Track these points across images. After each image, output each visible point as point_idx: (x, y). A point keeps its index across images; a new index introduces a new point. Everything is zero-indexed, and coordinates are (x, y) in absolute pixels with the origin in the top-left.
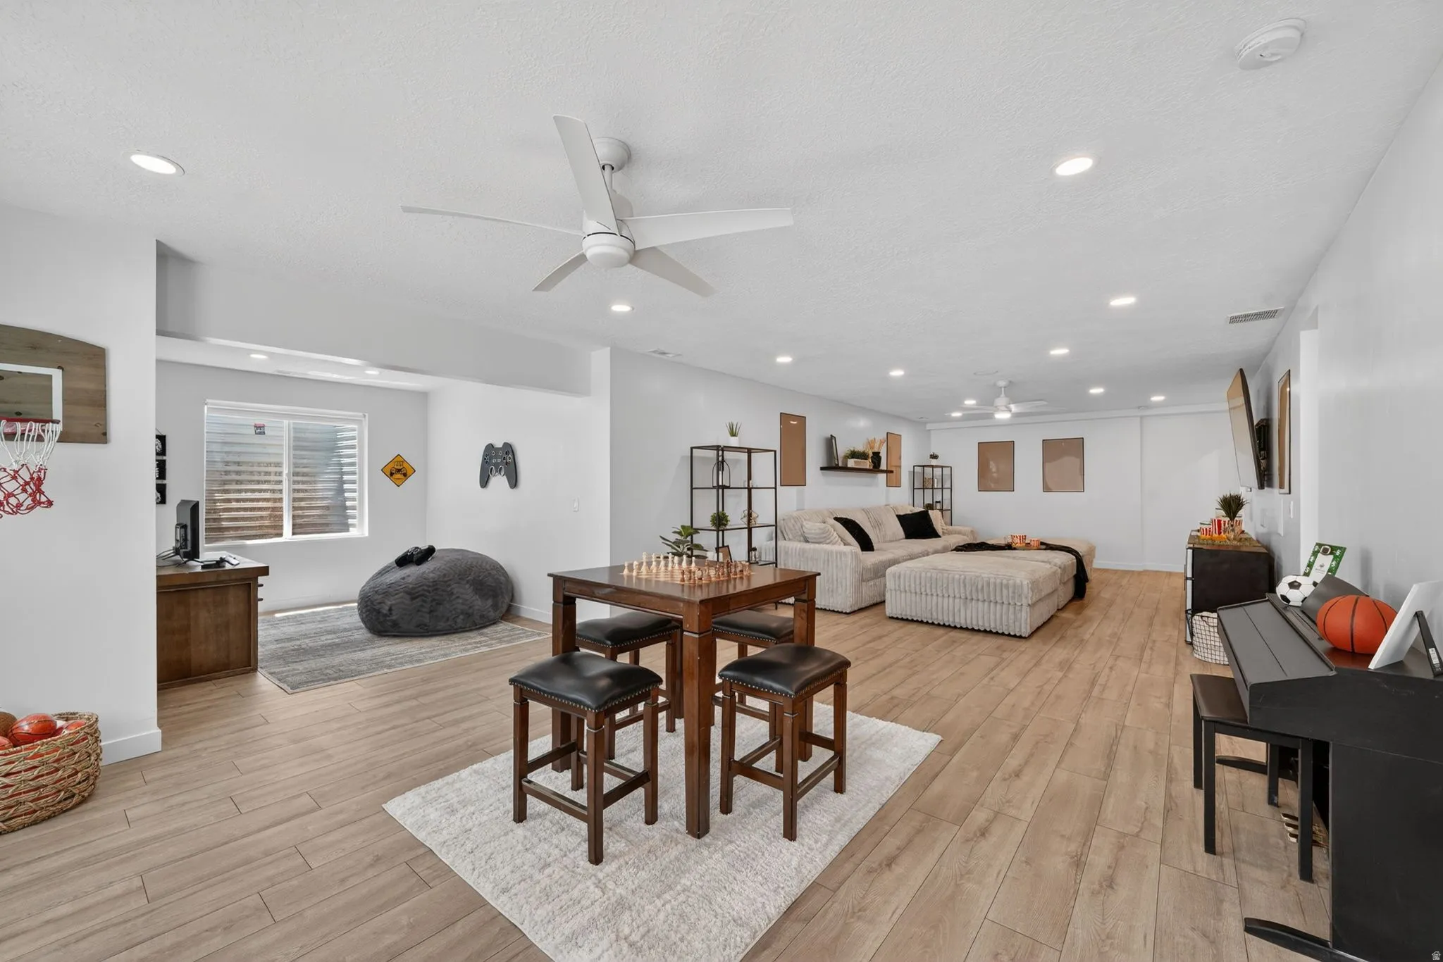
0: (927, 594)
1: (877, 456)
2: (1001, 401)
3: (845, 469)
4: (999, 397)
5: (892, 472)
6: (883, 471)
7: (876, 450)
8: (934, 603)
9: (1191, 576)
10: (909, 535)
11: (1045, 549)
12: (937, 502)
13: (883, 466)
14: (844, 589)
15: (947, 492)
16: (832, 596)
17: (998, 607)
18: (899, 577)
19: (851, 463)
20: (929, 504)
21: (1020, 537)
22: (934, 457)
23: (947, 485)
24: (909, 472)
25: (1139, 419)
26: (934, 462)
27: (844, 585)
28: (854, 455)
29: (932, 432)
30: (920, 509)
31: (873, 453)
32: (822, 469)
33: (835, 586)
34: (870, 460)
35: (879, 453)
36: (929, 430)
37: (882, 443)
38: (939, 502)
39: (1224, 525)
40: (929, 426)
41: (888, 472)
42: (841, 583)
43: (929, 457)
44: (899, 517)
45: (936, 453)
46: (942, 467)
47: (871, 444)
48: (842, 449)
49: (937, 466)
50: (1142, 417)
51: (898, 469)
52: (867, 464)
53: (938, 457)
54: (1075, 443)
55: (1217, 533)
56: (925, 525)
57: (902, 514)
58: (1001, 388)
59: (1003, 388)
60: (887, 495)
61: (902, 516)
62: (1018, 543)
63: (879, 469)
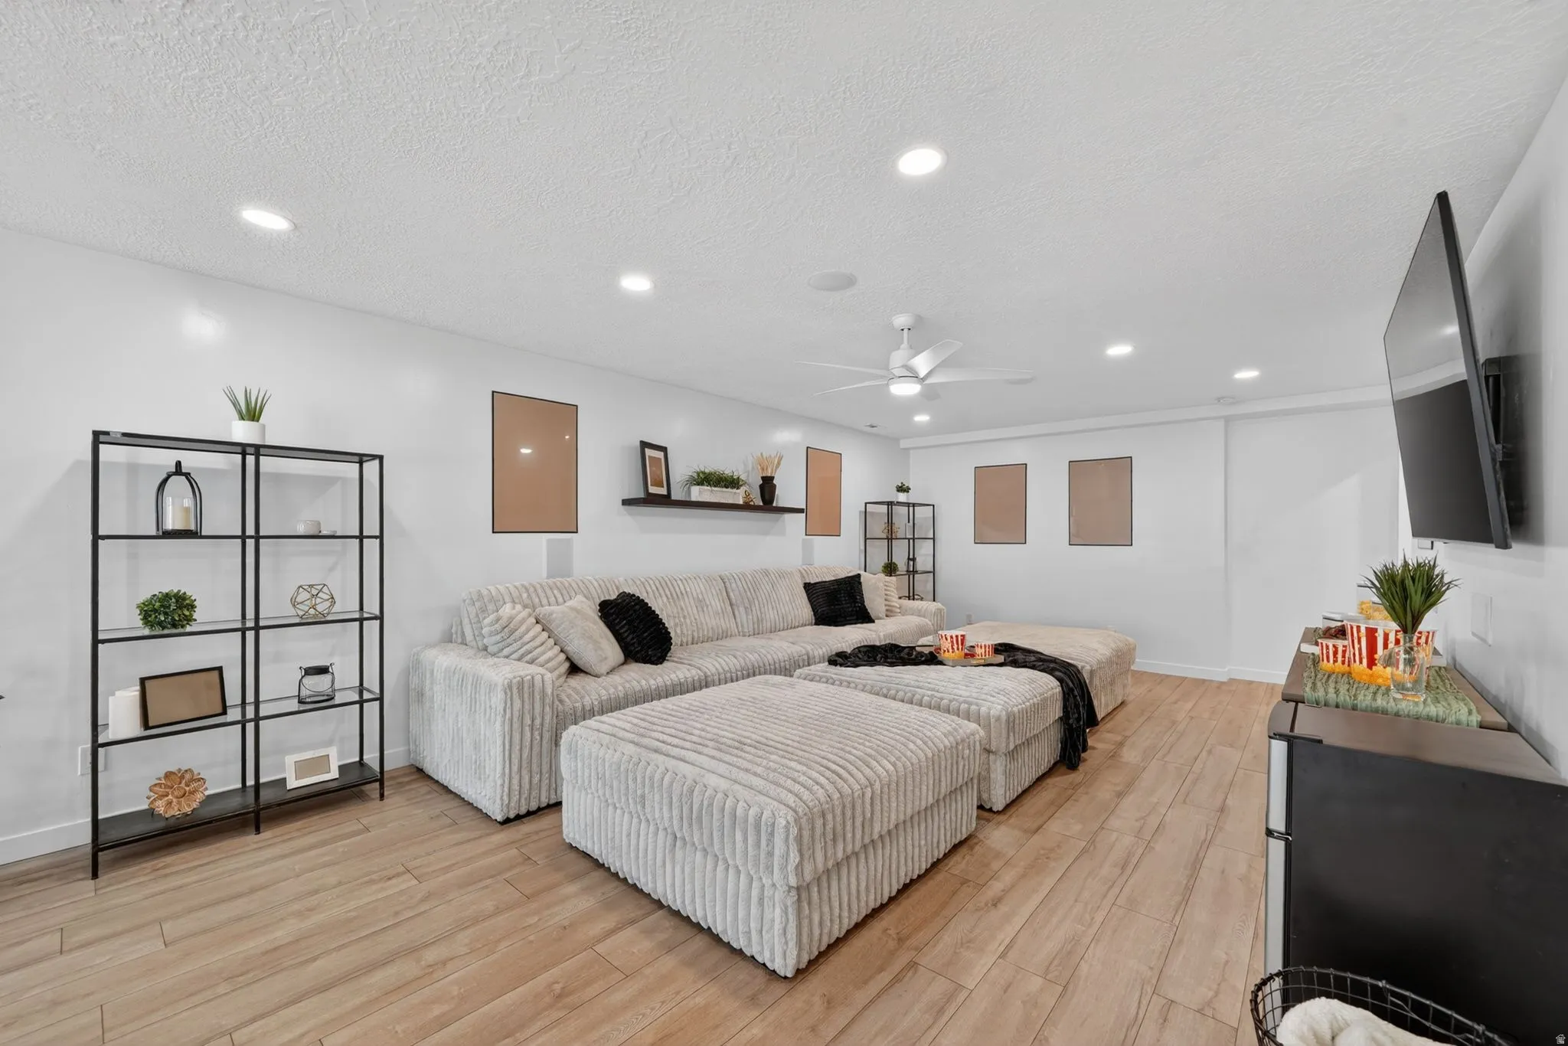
1: (768, 486)
3: (685, 503)
5: (812, 511)
7: (767, 474)
9: (1282, 828)
10: (819, 619)
12: (909, 559)
20: (890, 564)
22: (902, 489)
24: (860, 512)
25: (1222, 423)
26: (902, 497)
29: (911, 452)
30: (851, 572)
31: (763, 478)
32: (626, 502)
35: (773, 478)
36: (906, 450)
38: (914, 560)
39: (1386, 646)
40: (904, 443)
41: (802, 512)
43: (894, 489)
44: (808, 587)
45: (907, 483)
46: (916, 505)
47: (756, 461)
48: (681, 470)
50: (1228, 420)
52: (743, 496)
53: (910, 489)
54: (1123, 466)
55: (1365, 661)
56: (845, 600)
57: (812, 582)
58: (903, 330)
59: (906, 331)
60: (807, 549)
61: (812, 584)
62: (948, 652)
63: (774, 505)
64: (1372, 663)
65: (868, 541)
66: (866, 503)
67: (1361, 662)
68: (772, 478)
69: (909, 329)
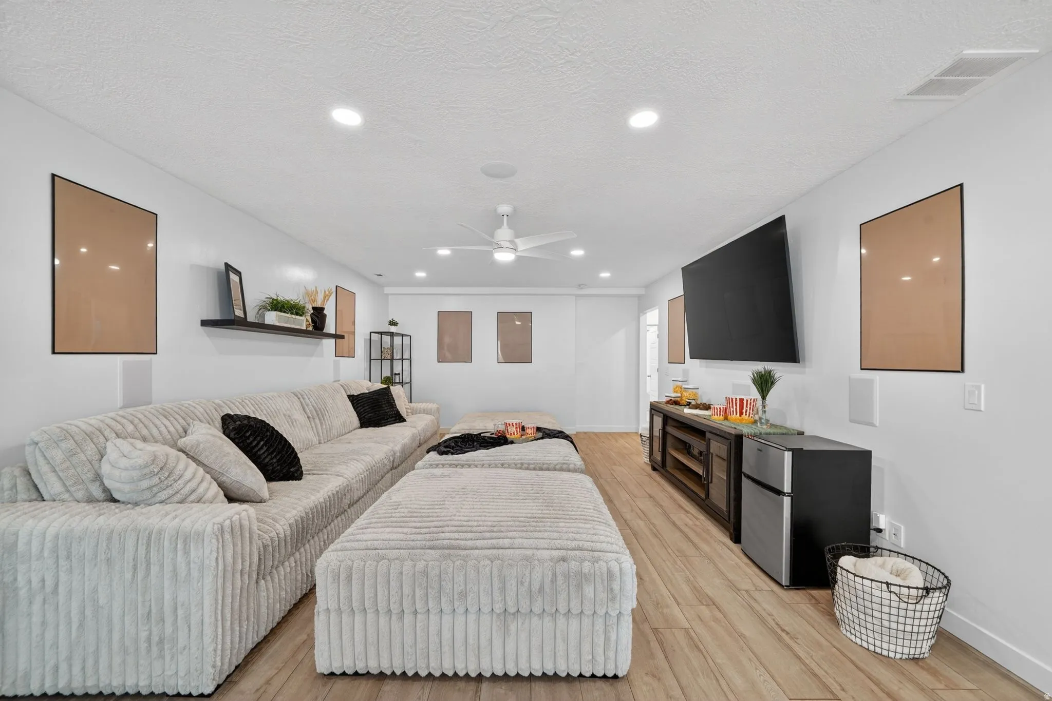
0: (416, 612)
1: (318, 315)
2: (504, 234)
3: (261, 327)
4: (500, 227)
5: (342, 337)
6: (329, 336)
7: (319, 305)
8: (433, 629)
10: (365, 423)
11: (542, 438)
12: (396, 374)
13: (330, 327)
14: (195, 632)
15: (406, 363)
16: (161, 657)
17: (574, 623)
18: (349, 578)
19: (272, 318)
20: (388, 378)
21: (516, 424)
22: (393, 323)
23: (406, 356)
24: (366, 339)
26: (393, 329)
27: (194, 620)
28: (277, 306)
29: (390, 297)
30: (379, 386)
31: (314, 308)
32: (204, 323)
33: (169, 630)
34: (309, 318)
36: (387, 295)
37: (326, 297)
38: (399, 374)
39: (747, 406)
40: (387, 290)
41: (337, 337)
42: (187, 618)
43: (388, 323)
44: (352, 398)
45: (396, 320)
46: (402, 335)
47: (311, 295)
49: (398, 334)
50: (576, 297)
51: (351, 336)
52: (303, 322)
53: (398, 323)
54: (526, 317)
55: (738, 413)
56: (386, 406)
57: (356, 394)
58: (503, 215)
59: (505, 216)
60: (337, 367)
61: (356, 396)
62: (514, 434)
63: (324, 331)
64: (741, 414)
65: (372, 361)
66: (371, 333)
67: (736, 414)
68: (323, 309)
69: (507, 216)
